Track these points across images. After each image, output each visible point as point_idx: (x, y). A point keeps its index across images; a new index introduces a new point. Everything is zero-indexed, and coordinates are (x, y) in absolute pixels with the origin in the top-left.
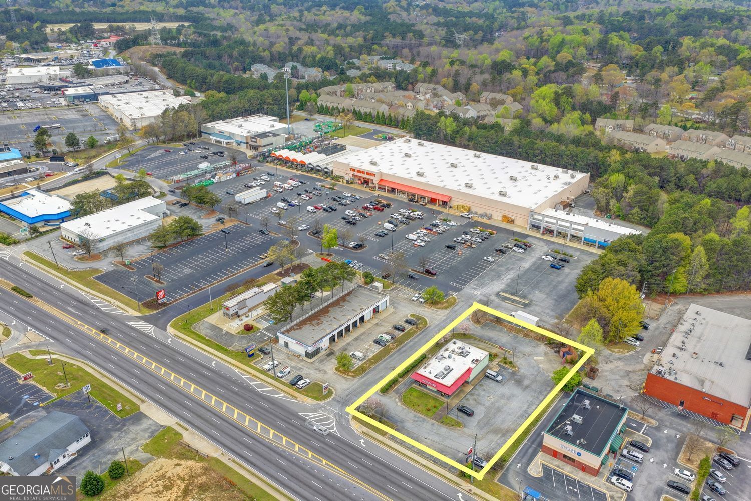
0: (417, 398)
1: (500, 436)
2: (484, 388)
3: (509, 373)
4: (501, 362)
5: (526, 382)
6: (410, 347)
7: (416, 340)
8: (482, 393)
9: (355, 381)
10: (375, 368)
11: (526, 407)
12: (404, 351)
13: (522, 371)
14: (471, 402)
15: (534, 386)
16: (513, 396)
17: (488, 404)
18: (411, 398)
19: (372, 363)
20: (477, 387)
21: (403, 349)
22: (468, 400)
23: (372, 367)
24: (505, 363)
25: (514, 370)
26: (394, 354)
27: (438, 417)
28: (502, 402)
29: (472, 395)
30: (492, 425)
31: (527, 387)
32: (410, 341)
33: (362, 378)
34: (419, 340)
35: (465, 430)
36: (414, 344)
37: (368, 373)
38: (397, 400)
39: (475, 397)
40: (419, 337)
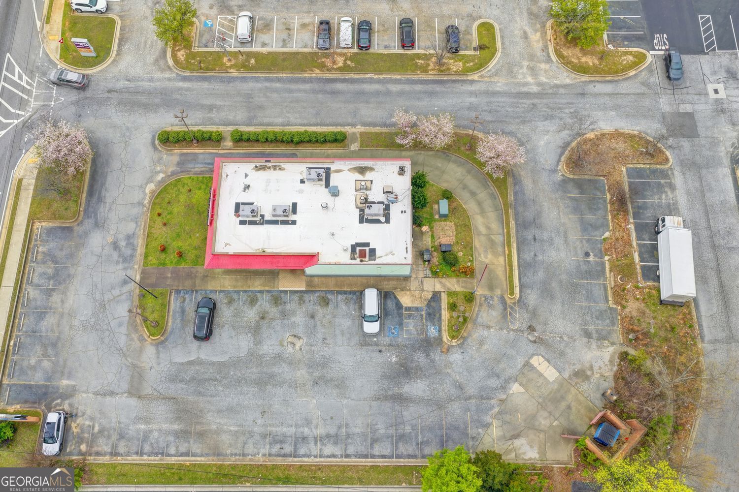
0: (190, 207)
1: (176, 427)
2: (321, 311)
3: (423, 331)
4: (450, 294)
5: (416, 388)
6: (362, 93)
7: (394, 88)
8: (299, 318)
9: (167, 75)
10: (231, 80)
11: (321, 431)
12: (334, 93)
13: (456, 357)
14: (251, 314)
15: (410, 413)
16: (341, 385)
17: (269, 347)
18: (183, 198)
19: (245, 66)
20: (313, 297)
21: (340, 86)
22: (253, 301)
23: (234, 73)
24: (453, 307)
25: (445, 337)
26: (310, 80)
27: (153, 280)
28: (302, 374)
29: (277, 299)
30: (200, 394)
31: (401, 399)
32: (379, 81)
33: (185, 79)
34: (401, 94)
35: (150, 351)
36: (377, 93)
37: (205, 79)
38: (161, 176)
39: (273, 311)
40: (407, 87)
